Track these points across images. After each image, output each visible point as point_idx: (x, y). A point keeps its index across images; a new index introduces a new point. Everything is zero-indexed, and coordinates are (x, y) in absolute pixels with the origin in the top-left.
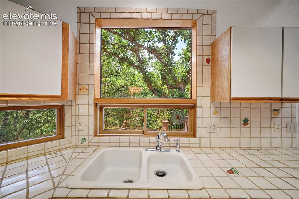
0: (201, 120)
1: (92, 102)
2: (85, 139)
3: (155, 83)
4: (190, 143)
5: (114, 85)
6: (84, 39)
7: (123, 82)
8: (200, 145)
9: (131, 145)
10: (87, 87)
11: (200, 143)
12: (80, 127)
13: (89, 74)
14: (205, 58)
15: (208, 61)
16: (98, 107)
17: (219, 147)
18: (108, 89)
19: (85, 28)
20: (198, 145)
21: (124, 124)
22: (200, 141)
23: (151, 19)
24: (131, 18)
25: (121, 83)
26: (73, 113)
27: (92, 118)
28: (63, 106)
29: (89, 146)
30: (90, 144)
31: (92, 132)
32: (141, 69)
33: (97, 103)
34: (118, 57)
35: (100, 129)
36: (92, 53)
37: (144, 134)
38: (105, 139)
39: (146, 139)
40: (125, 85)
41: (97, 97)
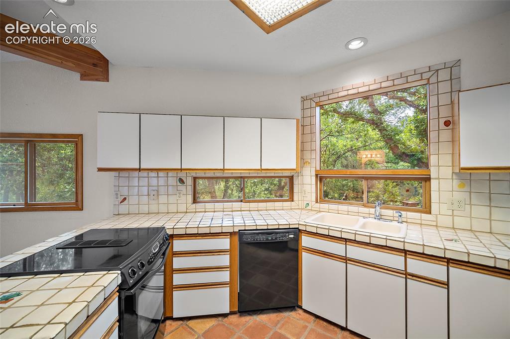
0: (438, 194)
1: (314, 174)
2: (308, 204)
3: (404, 144)
4: (421, 220)
5: (334, 150)
6: (307, 121)
7: (349, 144)
8: (437, 223)
9: (349, 213)
10: (309, 161)
11: (437, 221)
12: (305, 194)
13: (311, 150)
14: (442, 121)
15: (447, 123)
16: (319, 178)
17: (470, 230)
18: (325, 157)
19: (308, 113)
20: (434, 224)
21: (344, 197)
22: (437, 218)
23: (369, 90)
24: (348, 95)
25: (345, 146)
26: (300, 183)
27: (314, 186)
28: (293, 176)
29: (311, 210)
30: (313, 209)
31: (314, 199)
32: (377, 124)
33: (317, 175)
34: (338, 113)
35: (320, 198)
36: (312, 133)
37: (364, 206)
38: (325, 206)
39: (366, 210)
40: (352, 147)
41: (317, 169)
